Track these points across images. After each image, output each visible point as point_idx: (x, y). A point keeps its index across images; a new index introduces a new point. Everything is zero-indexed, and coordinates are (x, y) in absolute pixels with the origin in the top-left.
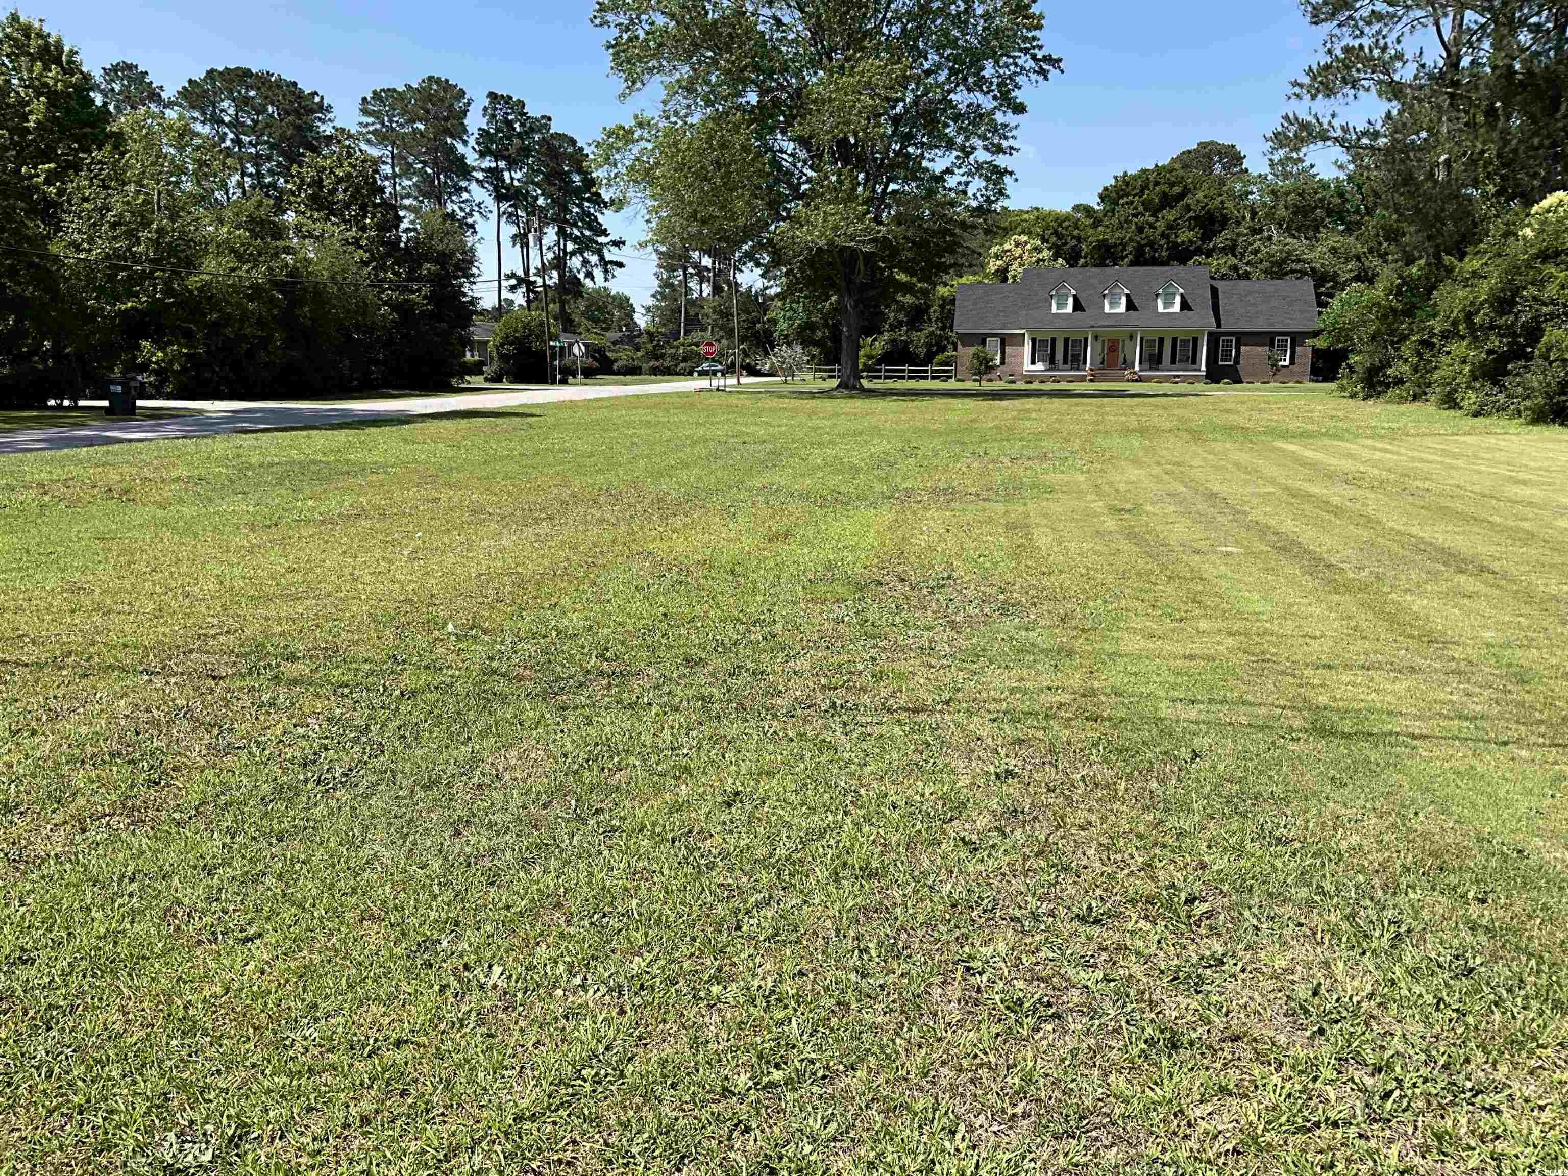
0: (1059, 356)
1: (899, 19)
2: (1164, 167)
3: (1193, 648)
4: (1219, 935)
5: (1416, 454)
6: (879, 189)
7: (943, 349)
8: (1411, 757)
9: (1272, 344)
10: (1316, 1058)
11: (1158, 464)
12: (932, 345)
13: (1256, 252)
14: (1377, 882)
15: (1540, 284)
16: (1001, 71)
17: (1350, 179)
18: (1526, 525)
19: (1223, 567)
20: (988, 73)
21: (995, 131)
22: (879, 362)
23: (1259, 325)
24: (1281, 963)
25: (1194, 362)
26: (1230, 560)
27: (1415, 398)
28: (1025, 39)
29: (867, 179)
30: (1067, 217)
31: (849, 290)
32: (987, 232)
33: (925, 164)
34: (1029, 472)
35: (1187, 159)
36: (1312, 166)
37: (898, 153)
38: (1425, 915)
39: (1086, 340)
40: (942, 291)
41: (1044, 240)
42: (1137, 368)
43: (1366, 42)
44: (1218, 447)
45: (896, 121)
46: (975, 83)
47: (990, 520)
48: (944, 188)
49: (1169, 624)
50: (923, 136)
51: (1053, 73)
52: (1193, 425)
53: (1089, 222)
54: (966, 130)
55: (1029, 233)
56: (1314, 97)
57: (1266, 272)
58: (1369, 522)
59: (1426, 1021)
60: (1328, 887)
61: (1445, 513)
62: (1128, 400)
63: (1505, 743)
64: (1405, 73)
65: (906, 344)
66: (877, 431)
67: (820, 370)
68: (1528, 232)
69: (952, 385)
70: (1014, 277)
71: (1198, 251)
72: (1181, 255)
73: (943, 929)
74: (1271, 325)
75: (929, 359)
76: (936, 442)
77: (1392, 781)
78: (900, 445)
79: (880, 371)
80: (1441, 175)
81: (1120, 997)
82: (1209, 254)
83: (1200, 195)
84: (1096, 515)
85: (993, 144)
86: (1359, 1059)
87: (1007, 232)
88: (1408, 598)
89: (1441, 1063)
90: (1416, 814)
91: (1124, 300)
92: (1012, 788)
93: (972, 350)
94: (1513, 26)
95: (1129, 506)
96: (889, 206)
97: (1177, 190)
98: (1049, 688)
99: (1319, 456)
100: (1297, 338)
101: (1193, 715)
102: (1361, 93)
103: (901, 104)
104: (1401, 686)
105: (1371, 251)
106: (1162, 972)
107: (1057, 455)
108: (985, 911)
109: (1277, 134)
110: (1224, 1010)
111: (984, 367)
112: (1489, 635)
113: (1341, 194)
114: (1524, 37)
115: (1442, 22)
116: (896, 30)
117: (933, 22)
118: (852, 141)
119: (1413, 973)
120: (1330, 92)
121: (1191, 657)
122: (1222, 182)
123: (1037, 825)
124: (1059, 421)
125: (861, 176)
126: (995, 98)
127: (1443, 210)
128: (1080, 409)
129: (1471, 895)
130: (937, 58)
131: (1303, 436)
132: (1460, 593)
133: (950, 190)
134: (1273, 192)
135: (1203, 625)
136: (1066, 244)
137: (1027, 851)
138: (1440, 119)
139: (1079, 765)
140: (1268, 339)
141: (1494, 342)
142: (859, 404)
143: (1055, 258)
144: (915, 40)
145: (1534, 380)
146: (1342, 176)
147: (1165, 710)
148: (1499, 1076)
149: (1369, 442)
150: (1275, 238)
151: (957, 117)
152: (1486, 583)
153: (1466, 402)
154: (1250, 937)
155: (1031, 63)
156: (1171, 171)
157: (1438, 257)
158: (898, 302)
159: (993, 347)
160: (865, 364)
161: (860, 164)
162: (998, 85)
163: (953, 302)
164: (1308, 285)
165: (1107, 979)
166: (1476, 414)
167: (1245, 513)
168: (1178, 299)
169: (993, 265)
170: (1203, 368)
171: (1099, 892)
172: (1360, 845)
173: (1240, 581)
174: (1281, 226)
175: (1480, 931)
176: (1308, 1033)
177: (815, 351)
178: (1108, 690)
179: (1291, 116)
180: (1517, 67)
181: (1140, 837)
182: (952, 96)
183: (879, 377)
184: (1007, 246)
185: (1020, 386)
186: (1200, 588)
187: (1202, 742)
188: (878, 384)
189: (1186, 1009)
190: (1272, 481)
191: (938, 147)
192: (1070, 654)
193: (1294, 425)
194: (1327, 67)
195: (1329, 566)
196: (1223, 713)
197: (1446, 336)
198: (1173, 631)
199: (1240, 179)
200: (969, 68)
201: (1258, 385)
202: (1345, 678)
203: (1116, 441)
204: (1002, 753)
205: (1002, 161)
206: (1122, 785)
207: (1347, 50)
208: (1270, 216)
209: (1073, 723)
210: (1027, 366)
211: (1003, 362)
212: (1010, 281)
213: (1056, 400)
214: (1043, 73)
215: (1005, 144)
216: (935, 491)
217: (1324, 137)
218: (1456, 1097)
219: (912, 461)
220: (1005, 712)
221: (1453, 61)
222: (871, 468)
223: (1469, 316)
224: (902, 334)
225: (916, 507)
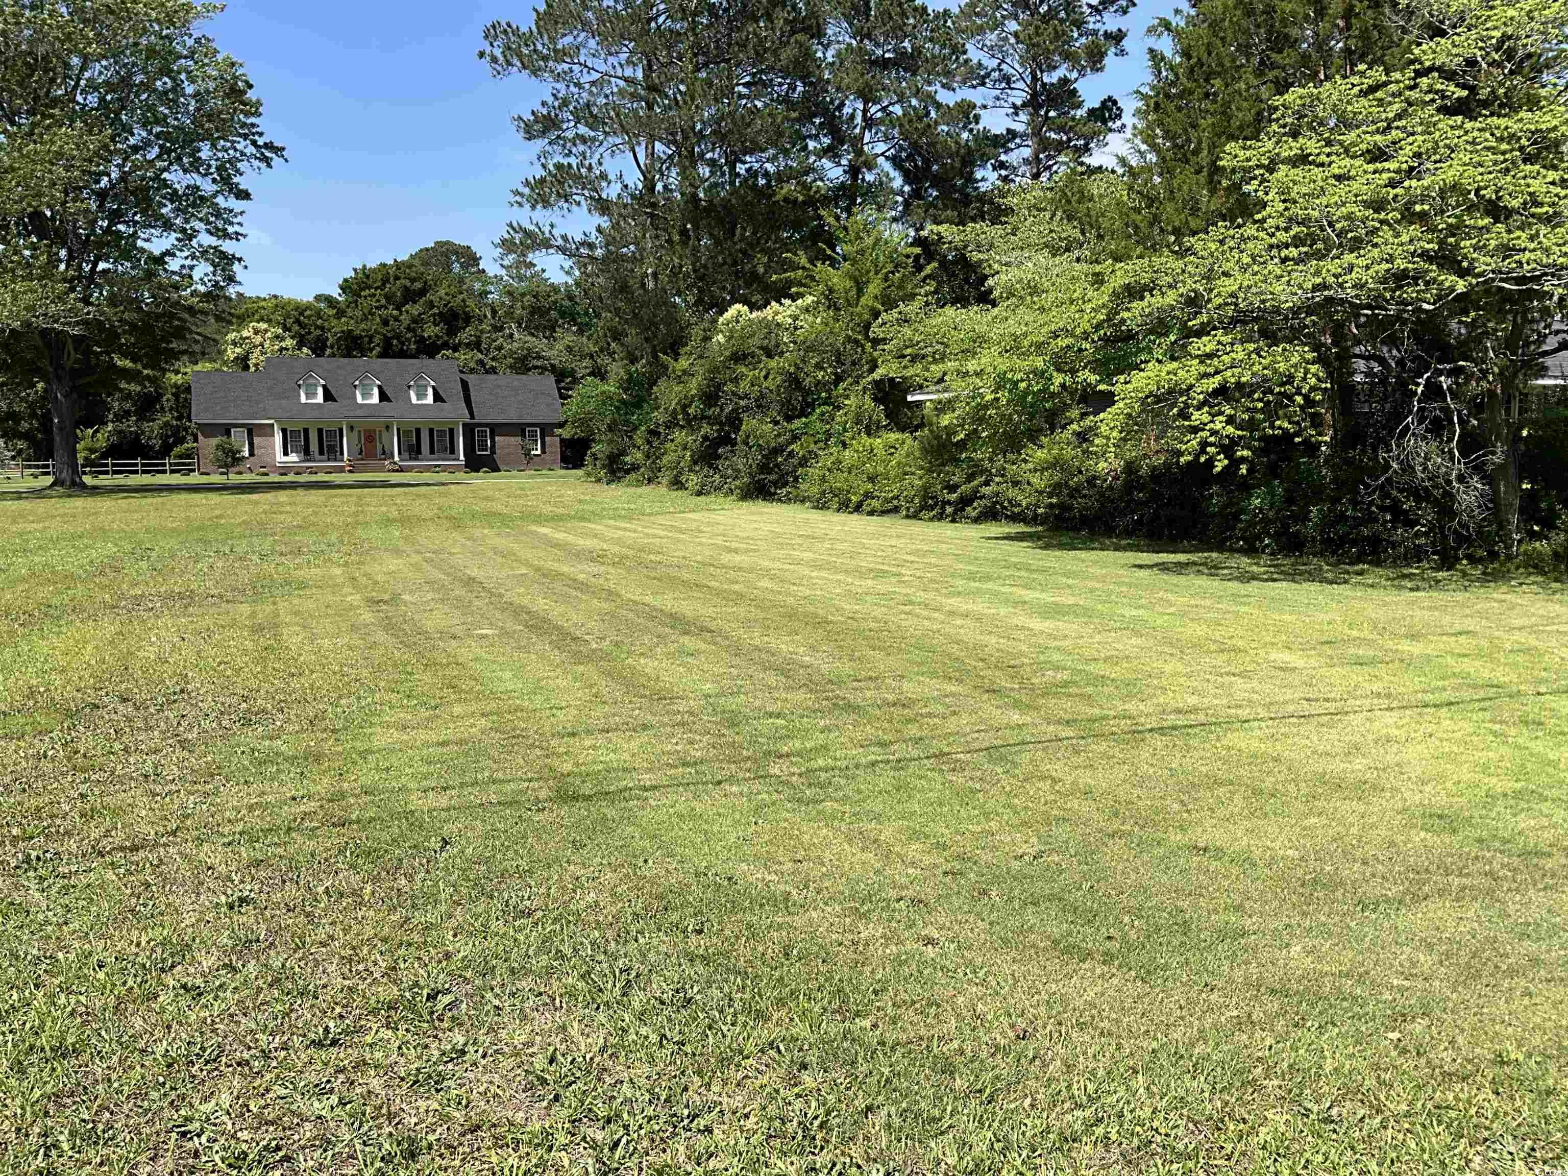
0: (314, 446)
1: (96, 89)
2: (403, 263)
3: (447, 734)
4: (461, 1025)
5: (651, 531)
6: (87, 268)
7: (182, 441)
8: (643, 808)
9: (524, 436)
10: (551, 1127)
11: (419, 552)
12: (168, 437)
13: (500, 348)
14: (610, 934)
15: (735, 381)
16: (220, 155)
17: (577, 284)
18: (736, 587)
19: (478, 650)
20: (205, 153)
21: (218, 215)
22: (104, 456)
23: (512, 416)
24: (520, 1038)
25: (453, 451)
26: (484, 643)
27: (650, 481)
28: (243, 125)
29: (70, 257)
30: (308, 307)
31: (59, 378)
32: (218, 318)
33: (140, 243)
34: (280, 569)
35: (426, 256)
36: (544, 271)
37: (107, 231)
38: (652, 957)
39: (341, 430)
40: (178, 379)
41: (285, 329)
42: (397, 458)
43: (573, 161)
44: (477, 533)
45: (102, 195)
46: (191, 164)
47: (233, 624)
48: (165, 270)
49: (424, 713)
50: (135, 214)
51: (276, 161)
52: (454, 513)
53: (332, 312)
54: (185, 212)
55: (269, 321)
56: (533, 207)
57: (511, 367)
58: (611, 595)
59: (652, 1061)
60: (567, 950)
61: (673, 582)
62: (389, 491)
63: (719, 783)
64: (612, 192)
65: (137, 436)
66: (102, 533)
67: (30, 467)
68: (720, 337)
69: (195, 478)
70: (256, 365)
71: (446, 346)
72: (429, 349)
73: (154, 1095)
74: (521, 417)
75: (166, 450)
76: (173, 543)
77: (625, 835)
78: (128, 547)
79: (106, 465)
80: (651, 285)
81: (358, 1118)
82: (455, 349)
83: (442, 292)
84: (352, 607)
85: (218, 229)
86: (591, 1116)
87: (242, 320)
88: (642, 661)
89: (663, 1098)
90: (646, 861)
91: (376, 391)
92: (247, 917)
93: (214, 441)
94: (693, 159)
95: (386, 597)
96: (100, 286)
97: (418, 285)
98: (294, 799)
99: (570, 538)
100: (546, 429)
101: (444, 802)
102: (574, 208)
103: (106, 179)
104: (634, 745)
105: (602, 350)
106: (403, 1079)
107: (313, 548)
108: (207, 1062)
109: (504, 241)
110: (464, 1102)
111: (230, 459)
112: (708, 687)
113: (571, 298)
114: (704, 171)
115: (637, 149)
116: (93, 100)
117: (137, 95)
118: (48, 214)
119: (641, 1017)
120: (546, 204)
121: (444, 744)
122: (461, 281)
123: (272, 953)
124: (315, 513)
125: (63, 253)
126: (214, 181)
127: (655, 316)
128: (337, 501)
129: (690, 928)
130: (144, 134)
131: (556, 519)
132: (683, 652)
133: (173, 273)
134: (510, 293)
135: (457, 709)
136: (310, 333)
137: (260, 982)
138: (644, 236)
139: (323, 875)
140: (519, 429)
141: (706, 429)
142: (79, 503)
143: (300, 345)
144: (117, 114)
145: (740, 463)
146: (570, 281)
147: (416, 802)
148: (712, 1097)
149: (612, 522)
150: (516, 335)
151: (174, 196)
152: (705, 641)
153: (690, 484)
154: (492, 1019)
155: (251, 150)
156: (410, 266)
157: (656, 357)
158: (121, 390)
159: (239, 439)
160: (86, 459)
161: (60, 238)
162: (218, 168)
163: (188, 389)
164: (550, 380)
165: (342, 1103)
166: (699, 494)
167: (501, 596)
168: (430, 391)
169: (232, 353)
170: (462, 457)
171: (338, 1010)
172: (596, 902)
173: (494, 662)
174: (520, 325)
175: (698, 961)
176: (545, 1104)
177: (21, 444)
178: (358, 791)
179: (515, 224)
180: (702, 195)
181: (384, 940)
182: (165, 175)
183: (107, 473)
184: (245, 334)
185: (275, 478)
186: (456, 673)
187: (451, 829)
188: (105, 480)
189: (427, 1111)
190: (527, 564)
191: (154, 227)
192: (318, 758)
193: (547, 509)
194: (543, 180)
195: (575, 639)
196: (474, 796)
197: (671, 425)
198: (428, 719)
199: (479, 280)
200: (183, 148)
201: (515, 473)
202: (587, 743)
203: (375, 533)
204: (236, 878)
205: (228, 246)
206: (368, 889)
207: (559, 166)
208: (510, 314)
209: (319, 832)
210: (280, 457)
211: (252, 454)
212: (252, 369)
213: (313, 492)
214: (267, 161)
215: (231, 229)
216: (170, 596)
217: (547, 245)
218: (675, 1127)
219: (144, 565)
220: (241, 834)
221: (650, 186)
222: (91, 576)
223: (684, 407)
224: (131, 425)
225: (146, 615)
